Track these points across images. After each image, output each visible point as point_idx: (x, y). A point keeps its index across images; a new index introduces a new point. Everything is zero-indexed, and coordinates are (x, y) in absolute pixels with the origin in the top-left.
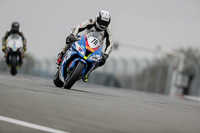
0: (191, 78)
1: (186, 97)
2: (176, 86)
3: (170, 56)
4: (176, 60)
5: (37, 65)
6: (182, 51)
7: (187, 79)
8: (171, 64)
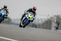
0: (58, 24)
1: (57, 30)
2: (54, 27)
3: (52, 18)
4: (54, 18)
5: (11, 21)
6: (55, 16)
7: (57, 25)
8: (52, 20)
